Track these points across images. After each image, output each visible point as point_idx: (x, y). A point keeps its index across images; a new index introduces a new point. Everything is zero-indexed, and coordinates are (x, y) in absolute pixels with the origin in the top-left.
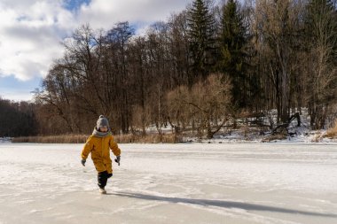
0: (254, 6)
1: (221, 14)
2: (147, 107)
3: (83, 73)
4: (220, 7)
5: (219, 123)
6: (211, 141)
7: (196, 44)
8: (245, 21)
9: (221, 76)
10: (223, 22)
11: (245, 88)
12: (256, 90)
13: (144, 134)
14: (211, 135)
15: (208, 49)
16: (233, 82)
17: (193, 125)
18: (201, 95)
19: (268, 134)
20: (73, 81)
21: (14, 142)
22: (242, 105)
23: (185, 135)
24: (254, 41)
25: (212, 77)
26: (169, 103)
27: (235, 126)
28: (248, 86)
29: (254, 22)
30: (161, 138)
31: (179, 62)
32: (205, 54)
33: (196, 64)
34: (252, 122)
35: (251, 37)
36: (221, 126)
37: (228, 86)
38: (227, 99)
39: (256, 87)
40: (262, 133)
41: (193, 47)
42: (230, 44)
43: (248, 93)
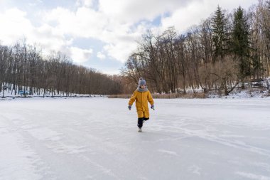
0: (255, 11)
1: (234, 18)
2: (187, 76)
3: (149, 58)
4: (233, 14)
5: (233, 86)
6: (228, 96)
7: (217, 37)
8: (249, 22)
9: (233, 56)
10: (234, 23)
11: (250, 63)
12: (257, 64)
13: (185, 93)
14: (227, 93)
15: (224, 40)
16: (241, 60)
17: (216, 87)
18: (220, 68)
19: (266, 92)
20: (143, 62)
21: (109, 97)
22: (248, 74)
23: (210, 93)
24: (254, 33)
25: (227, 57)
26: (199, 74)
27: (243, 88)
28: (252, 62)
29: (255, 21)
30: (195, 95)
31: (206, 49)
32: (223, 43)
33: (217, 49)
34: (255, 85)
35: (253, 31)
36: (234, 87)
37: (238, 62)
38: (238, 71)
39: (257, 63)
40: (262, 92)
41: (215, 39)
42: (239, 36)
43: (252, 66)
